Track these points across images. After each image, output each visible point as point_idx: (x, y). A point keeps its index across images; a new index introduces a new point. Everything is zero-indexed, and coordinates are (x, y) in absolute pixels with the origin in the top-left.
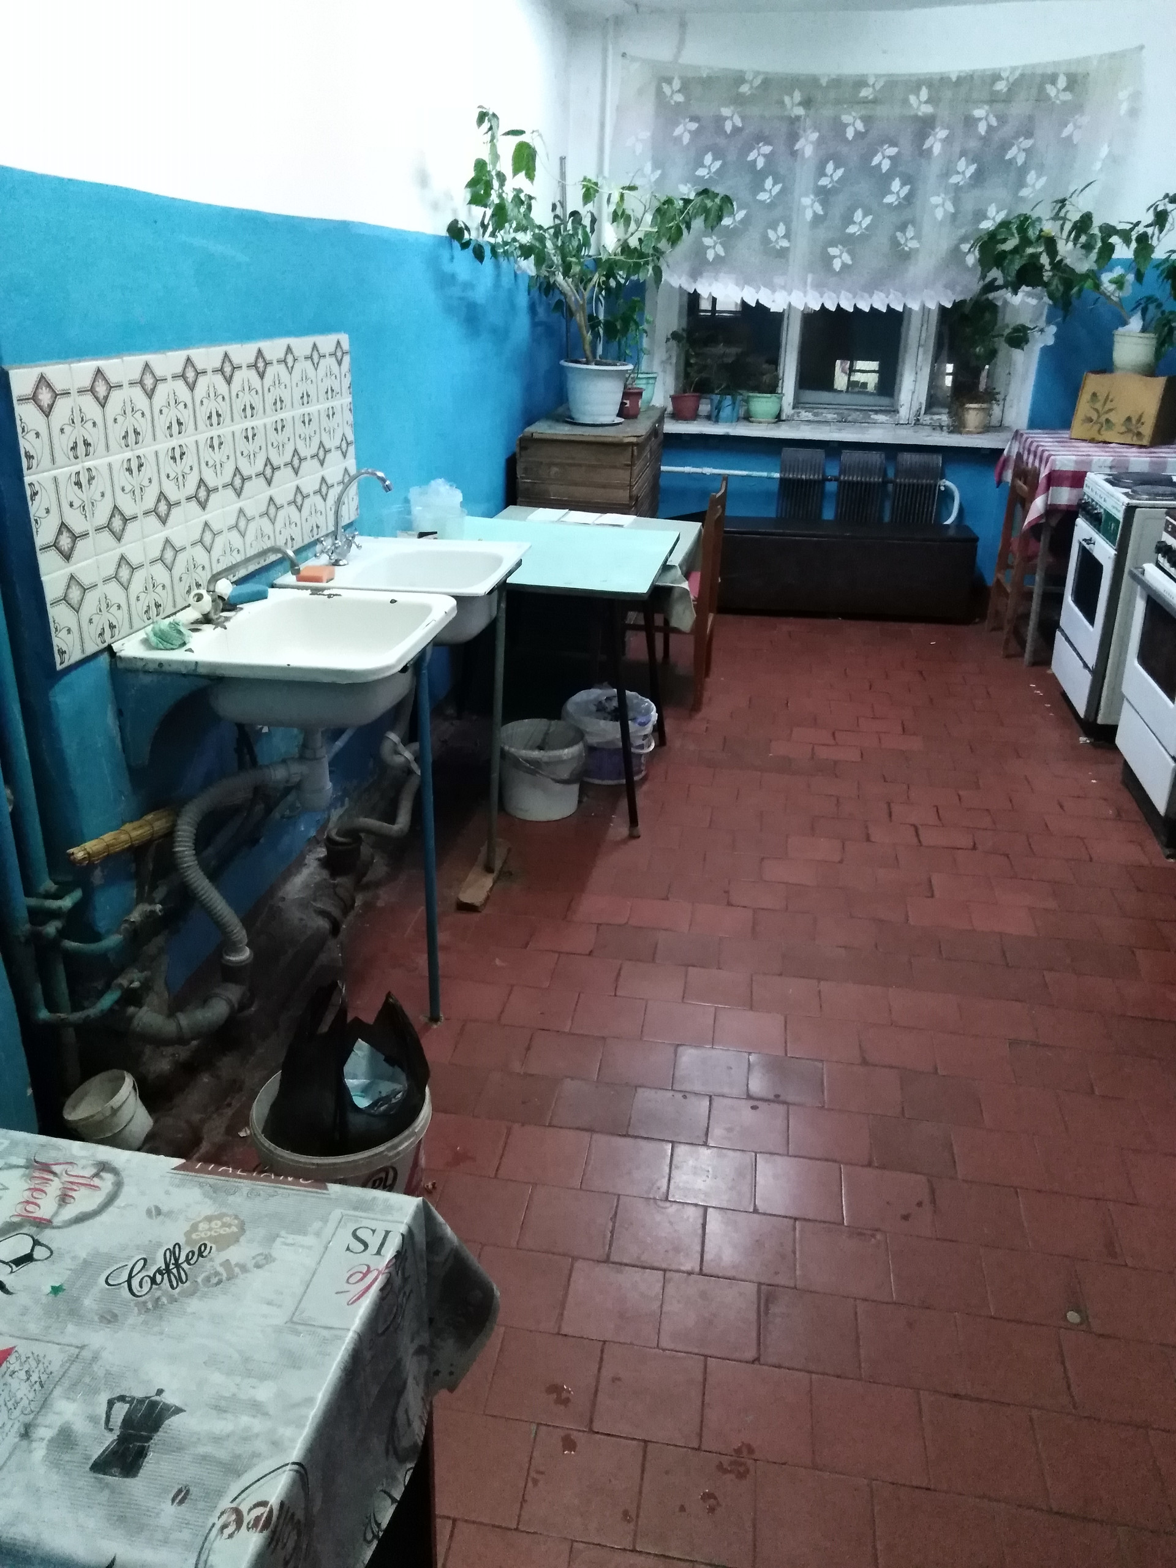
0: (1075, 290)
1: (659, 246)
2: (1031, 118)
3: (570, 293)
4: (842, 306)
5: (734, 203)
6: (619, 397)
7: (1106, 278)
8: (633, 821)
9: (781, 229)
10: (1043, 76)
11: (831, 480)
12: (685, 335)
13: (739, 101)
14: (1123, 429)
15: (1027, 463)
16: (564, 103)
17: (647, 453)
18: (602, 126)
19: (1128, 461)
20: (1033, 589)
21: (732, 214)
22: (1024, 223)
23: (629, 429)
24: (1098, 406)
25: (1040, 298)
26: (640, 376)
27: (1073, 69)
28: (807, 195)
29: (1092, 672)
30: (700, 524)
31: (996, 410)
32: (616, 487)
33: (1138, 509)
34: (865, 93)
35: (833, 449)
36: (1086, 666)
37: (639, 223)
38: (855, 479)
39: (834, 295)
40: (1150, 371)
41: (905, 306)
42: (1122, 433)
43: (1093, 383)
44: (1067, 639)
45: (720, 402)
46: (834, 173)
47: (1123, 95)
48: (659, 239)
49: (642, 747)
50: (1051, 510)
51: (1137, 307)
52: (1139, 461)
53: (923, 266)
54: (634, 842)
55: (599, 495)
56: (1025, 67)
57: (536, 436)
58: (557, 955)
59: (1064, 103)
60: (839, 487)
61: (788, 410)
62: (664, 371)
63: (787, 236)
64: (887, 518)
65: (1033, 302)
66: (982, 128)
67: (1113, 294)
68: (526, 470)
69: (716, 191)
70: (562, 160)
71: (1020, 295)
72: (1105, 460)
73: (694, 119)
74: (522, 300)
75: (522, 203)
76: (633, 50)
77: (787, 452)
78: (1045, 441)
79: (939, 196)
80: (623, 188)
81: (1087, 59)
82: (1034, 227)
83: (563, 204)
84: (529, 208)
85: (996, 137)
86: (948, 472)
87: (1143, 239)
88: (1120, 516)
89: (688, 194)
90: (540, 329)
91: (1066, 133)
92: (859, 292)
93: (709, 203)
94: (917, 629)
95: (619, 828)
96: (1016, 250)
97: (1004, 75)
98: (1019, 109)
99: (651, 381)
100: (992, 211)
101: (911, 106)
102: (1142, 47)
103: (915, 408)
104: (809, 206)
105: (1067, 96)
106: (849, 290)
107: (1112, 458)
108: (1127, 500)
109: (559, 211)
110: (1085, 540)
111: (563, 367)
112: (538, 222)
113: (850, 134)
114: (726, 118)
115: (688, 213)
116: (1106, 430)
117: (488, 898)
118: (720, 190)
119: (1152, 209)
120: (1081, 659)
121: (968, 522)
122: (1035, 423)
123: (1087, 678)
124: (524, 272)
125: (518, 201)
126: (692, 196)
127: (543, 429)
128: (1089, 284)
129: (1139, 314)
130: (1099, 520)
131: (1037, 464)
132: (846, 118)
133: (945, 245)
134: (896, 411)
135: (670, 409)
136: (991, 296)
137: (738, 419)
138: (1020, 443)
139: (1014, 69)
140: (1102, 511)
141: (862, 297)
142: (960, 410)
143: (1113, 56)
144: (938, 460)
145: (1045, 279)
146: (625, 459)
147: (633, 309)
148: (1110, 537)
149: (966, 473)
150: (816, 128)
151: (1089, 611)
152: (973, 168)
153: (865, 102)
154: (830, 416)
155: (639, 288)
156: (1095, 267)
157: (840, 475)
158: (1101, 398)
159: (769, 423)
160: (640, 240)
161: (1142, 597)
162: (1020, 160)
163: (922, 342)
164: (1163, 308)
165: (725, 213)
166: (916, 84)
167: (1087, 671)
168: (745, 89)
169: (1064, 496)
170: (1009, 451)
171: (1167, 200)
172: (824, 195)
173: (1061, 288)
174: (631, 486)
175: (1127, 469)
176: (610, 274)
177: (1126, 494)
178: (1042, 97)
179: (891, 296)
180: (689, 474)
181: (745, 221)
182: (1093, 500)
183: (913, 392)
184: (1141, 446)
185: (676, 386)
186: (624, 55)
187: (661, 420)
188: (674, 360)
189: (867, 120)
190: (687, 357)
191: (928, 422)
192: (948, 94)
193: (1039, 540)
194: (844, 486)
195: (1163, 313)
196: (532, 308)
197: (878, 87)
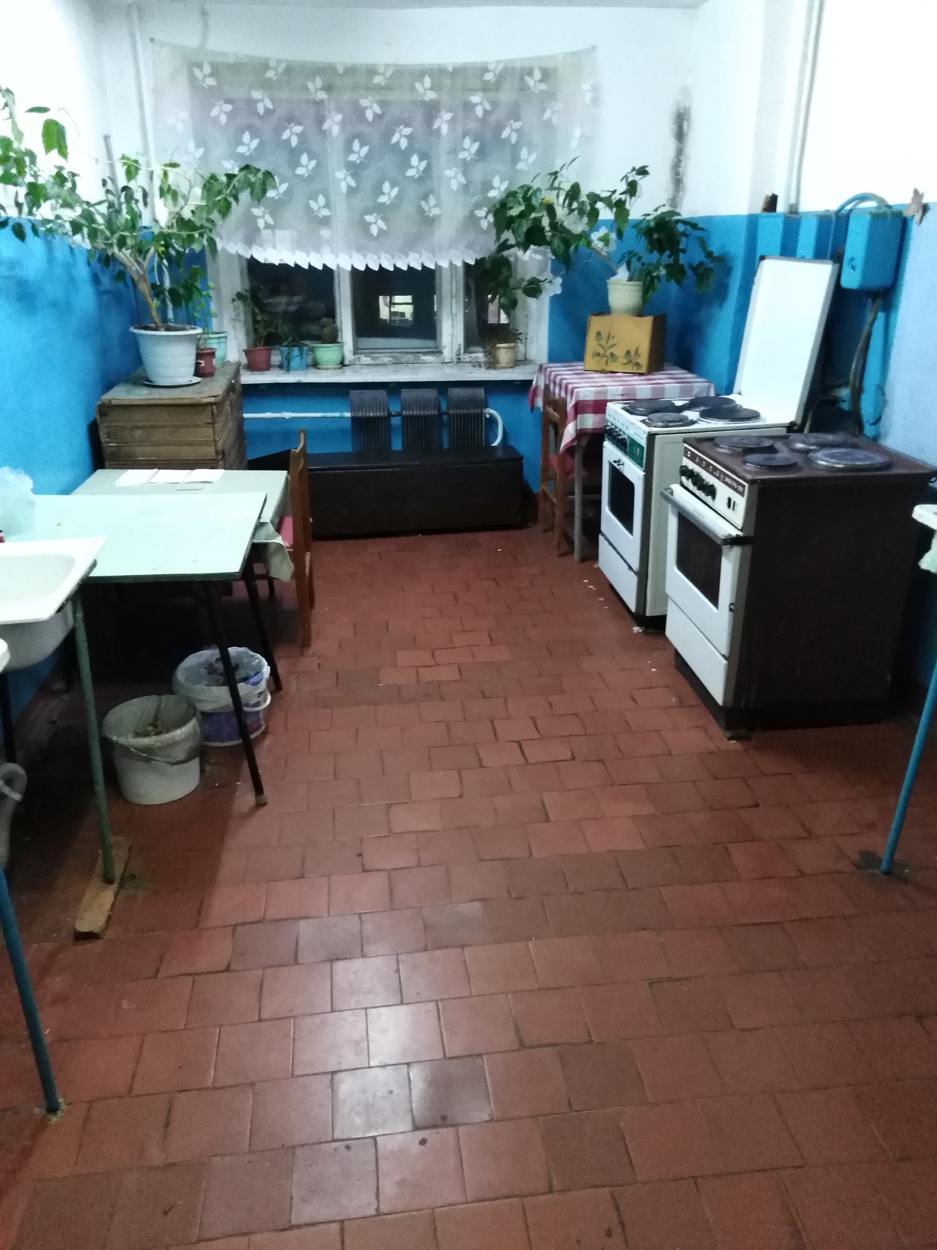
0: (572, 248)
1: (212, 217)
2: (516, 105)
3: (129, 264)
4: (384, 266)
5: (276, 178)
6: (192, 359)
7: (595, 236)
8: (258, 789)
9: (321, 200)
10: (522, 68)
11: (394, 416)
12: (248, 295)
13: (266, 85)
14: (625, 361)
15: (554, 393)
16: (100, 84)
17: (227, 408)
18: (141, 105)
19: (635, 389)
20: (573, 498)
21: (275, 187)
22: (527, 195)
23: (206, 389)
24: (603, 342)
25: (545, 254)
26: (211, 336)
27: (544, 65)
28: (340, 170)
29: (636, 573)
30: (286, 472)
31: (521, 347)
32: (200, 444)
33: (657, 436)
34: (377, 80)
35: (393, 388)
36: (630, 568)
37: (186, 199)
38: (415, 413)
39: (375, 257)
40: (640, 312)
41: (436, 264)
42: (625, 364)
43: (596, 324)
44: (610, 544)
45: (289, 353)
46: (360, 152)
47: (586, 86)
48: (209, 212)
49: (258, 704)
50: (580, 434)
51: (622, 260)
52: (643, 388)
53: (446, 230)
54: (262, 811)
55: (186, 452)
56: (506, 61)
57: (114, 402)
58: (191, 979)
59: (541, 91)
60: (403, 421)
61: (349, 356)
62: (234, 328)
63: (327, 206)
64: (446, 446)
65: (539, 257)
66: (479, 112)
67: (602, 249)
68: (109, 435)
69: (257, 167)
70: (106, 138)
71: (528, 252)
72: (617, 390)
73: (228, 101)
74: (83, 272)
75: (65, 180)
76: (159, 36)
77: (354, 393)
78: (565, 374)
79: (451, 169)
80: (165, 165)
81: (554, 57)
82: (536, 196)
83: (113, 181)
84: (74, 184)
85: (493, 118)
86: (490, 401)
87: (620, 204)
88: (643, 442)
89: (233, 168)
90: (106, 297)
91: (547, 115)
92: (396, 253)
93: (252, 178)
94: (484, 537)
95: (245, 798)
96: (522, 215)
97: (491, 67)
98: (506, 96)
99: (222, 340)
100: (496, 182)
101: (418, 92)
102: (594, 48)
103: (455, 349)
104: (343, 180)
105: (543, 87)
106: (387, 252)
107: (622, 387)
108: (647, 429)
109: (110, 186)
110: (615, 462)
111: (134, 334)
112: (85, 198)
113: (369, 115)
114: (258, 101)
115: (234, 187)
116: (612, 362)
117: (109, 918)
118: (263, 166)
119: (624, 180)
120: (625, 561)
121: (512, 443)
122: (554, 357)
123: (633, 580)
124: (79, 246)
125: (60, 179)
126: (236, 171)
127: (121, 394)
128: (582, 243)
129: (625, 265)
130: (623, 444)
131: (563, 395)
132: (364, 102)
133: (461, 213)
134: (441, 352)
135: (244, 361)
136: (505, 253)
137: (308, 366)
138: (545, 375)
139: (498, 62)
140: (626, 437)
141: (400, 258)
142: (493, 350)
143: (573, 54)
144: (481, 392)
145: (548, 239)
146: (206, 417)
147: (193, 275)
148: (638, 461)
149: (504, 401)
150: (339, 110)
151: (626, 519)
152: (476, 146)
153: (379, 88)
154: (386, 359)
155: (199, 258)
156: (587, 229)
157: (402, 411)
158: (604, 335)
159: (335, 369)
160: (193, 212)
161: (673, 512)
162: (514, 139)
163: (454, 293)
164: (642, 261)
165: (268, 187)
166: (421, 73)
167: (632, 573)
168: (270, 74)
169: (590, 421)
170: (537, 382)
171: (634, 172)
172: (355, 169)
173: (562, 247)
174: (215, 442)
175: (635, 395)
176: (167, 246)
177: (643, 421)
178: (523, 88)
179: (424, 256)
180: (270, 419)
181: (289, 192)
182: (616, 427)
183: (452, 336)
184: (641, 374)
185: (248, 341)
186: (152, 40)
187: (237, 374)
188: (242, 317)
189: (382, 104)
190: (254, 315)
191: (468, 360)
192: (448, 82)
193: (573, 457)
194: (406, 419)
195: (643, 264)
196: (96, 279)
197: (388, 75)
